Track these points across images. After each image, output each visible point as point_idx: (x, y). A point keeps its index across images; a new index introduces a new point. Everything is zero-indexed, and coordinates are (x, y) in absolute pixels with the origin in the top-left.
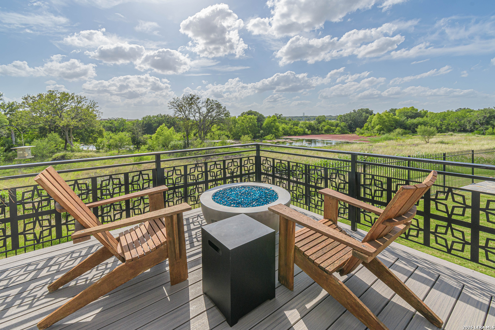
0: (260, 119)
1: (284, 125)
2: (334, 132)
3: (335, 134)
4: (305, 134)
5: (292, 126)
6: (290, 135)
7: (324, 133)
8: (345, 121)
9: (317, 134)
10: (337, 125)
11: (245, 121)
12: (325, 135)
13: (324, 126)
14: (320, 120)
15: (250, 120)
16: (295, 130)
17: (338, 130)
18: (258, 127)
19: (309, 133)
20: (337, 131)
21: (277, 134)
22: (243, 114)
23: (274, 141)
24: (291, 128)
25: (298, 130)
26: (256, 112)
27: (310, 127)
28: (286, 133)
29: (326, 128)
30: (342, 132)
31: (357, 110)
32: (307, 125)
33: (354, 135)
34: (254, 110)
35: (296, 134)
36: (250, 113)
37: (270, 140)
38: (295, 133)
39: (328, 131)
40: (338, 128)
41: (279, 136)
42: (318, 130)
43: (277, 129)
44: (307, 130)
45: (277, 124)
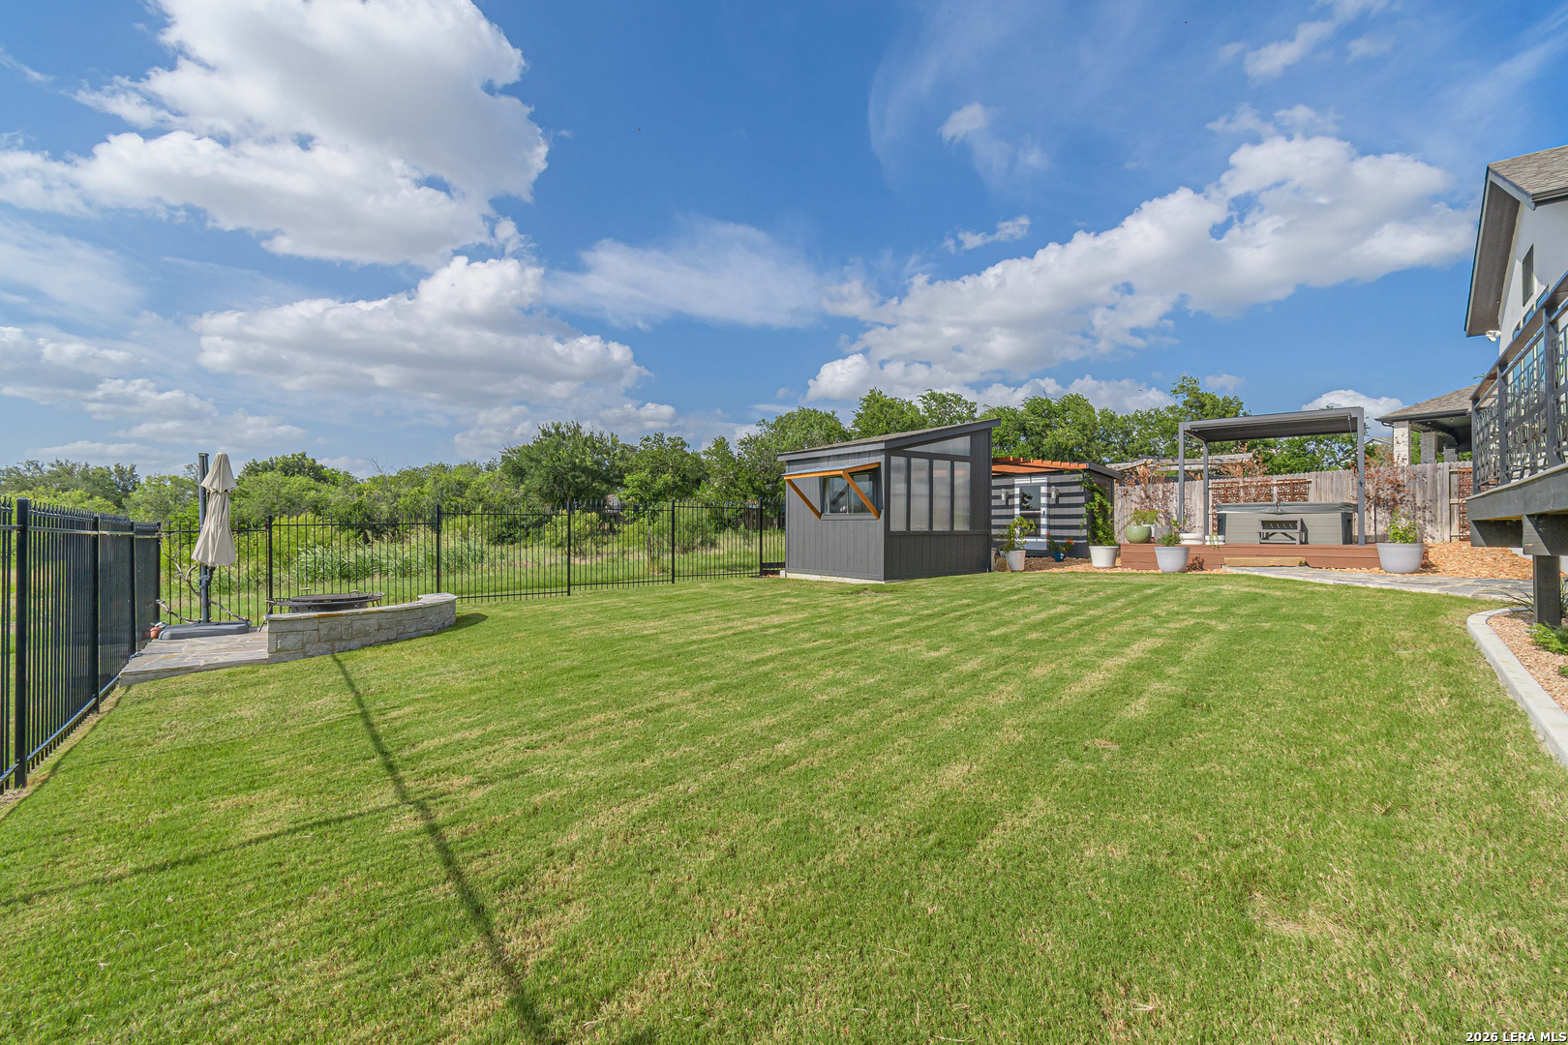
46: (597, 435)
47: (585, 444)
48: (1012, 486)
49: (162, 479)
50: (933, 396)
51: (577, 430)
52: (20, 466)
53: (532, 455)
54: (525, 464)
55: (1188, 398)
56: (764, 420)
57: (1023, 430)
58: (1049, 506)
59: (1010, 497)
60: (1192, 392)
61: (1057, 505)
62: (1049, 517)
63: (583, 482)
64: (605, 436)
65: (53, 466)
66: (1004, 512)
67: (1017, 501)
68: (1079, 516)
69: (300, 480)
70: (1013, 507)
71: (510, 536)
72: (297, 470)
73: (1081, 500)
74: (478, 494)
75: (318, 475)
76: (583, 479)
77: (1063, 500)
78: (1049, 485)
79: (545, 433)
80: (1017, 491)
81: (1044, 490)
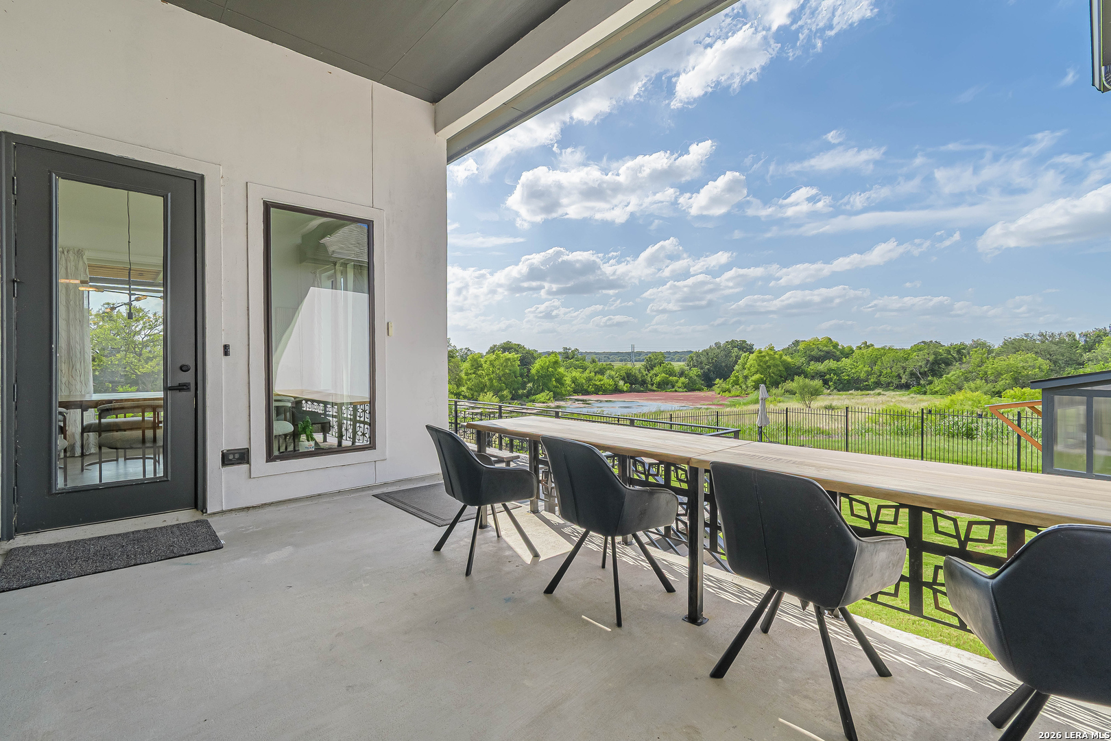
0: (527, 359)
1: (576, 374)
2: (673, 387)
3: (676, 391)
4: (617, 390)
5: (593, 374)
6: (587, 393)
7: (655, 389)
8: (699, 364)
9: (642, 392)
10: (682, 374)
11: (497, 363)
12: (656, 393)
13: (656, 375)
14: (653, 361)
15: (507, 363)
16: (598, 383)
17: (683, 383)
18: (521, 375)
19: (625, 389)
20: (680, 384)
21: (558, 390)
22: (492, 350)
23: (550, 404)
24: (589, 379)
25: (602, 383)
26: (519, 345)
27: (629, 378)
28: (580, 390)
29: (658, 379)
30: (691, 387)
31: (723, 342)
32: (623, 373)
33: (710, 394)
34: (515, 341)
35: (599, 390)
36: (507, 348)
37: (544, 403)
38: (596, 389)
39: (663, 386)
40: (683, 379)
41: (564, 395)
42: (644, 383)
43: (560, 381)
44: (621, 383)
45: (561, 370)
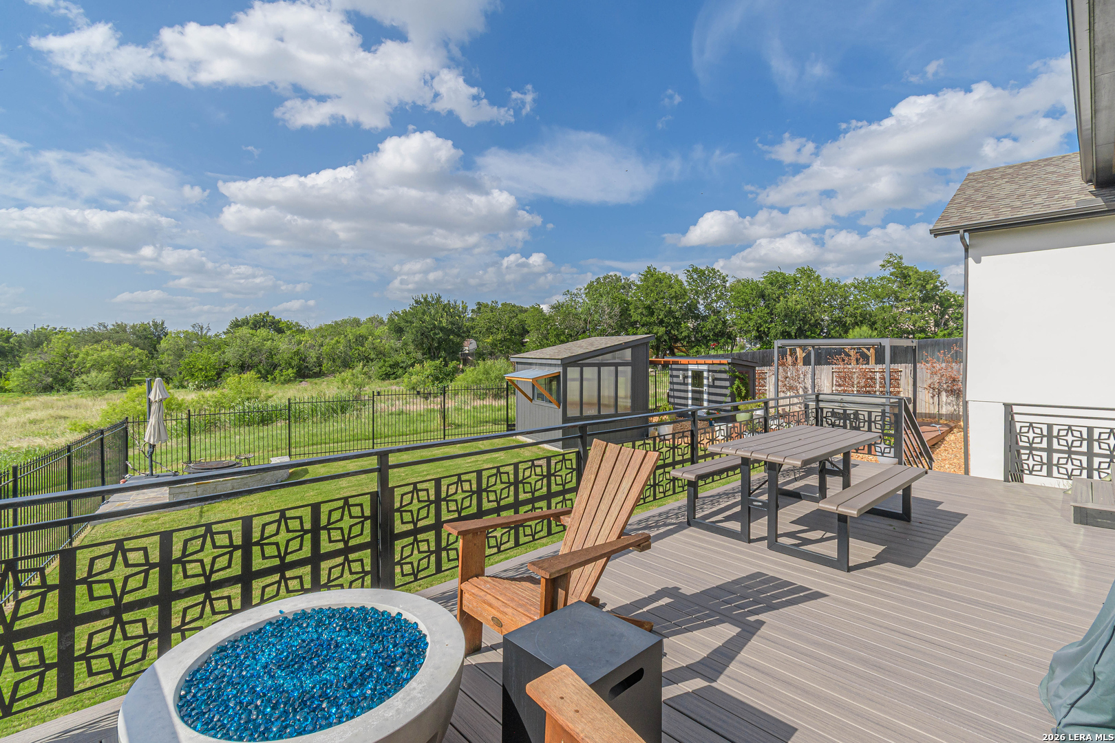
46: (452, 302)
47: (443, 309)
48: (687, 370)
49: (179, 333)
50: (696, 270)
51: (438, 300)
52: (94, 327)
53: (407, 318)
54: (403, 324)
55: (894, 270)
56: (568, 291)
57: (762, 296)
58: (709, 386)
59: (685, 377)
60: (899, 266)
61: (714, 386)
62: (709, 394)
63: (441, 337)
64: (457, 304)
65: (113, 325)
66: (682, 387)
67: (690, 380)
68: (725, 395)
69: (263, 332)
70: (687, 384)
71: (394, 373)
72: (262, 324)
73: (727, 384)
74: (373, 344)
75: (277, 327)
76: (441, 335)
77: (717, 383)
78: (709, 371)
79: (417, 302)
80: (690, 373)
81: (705, 374)
